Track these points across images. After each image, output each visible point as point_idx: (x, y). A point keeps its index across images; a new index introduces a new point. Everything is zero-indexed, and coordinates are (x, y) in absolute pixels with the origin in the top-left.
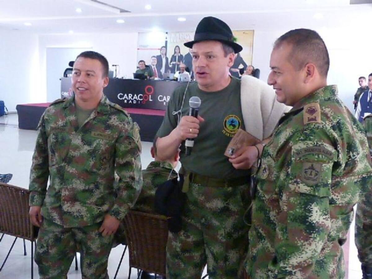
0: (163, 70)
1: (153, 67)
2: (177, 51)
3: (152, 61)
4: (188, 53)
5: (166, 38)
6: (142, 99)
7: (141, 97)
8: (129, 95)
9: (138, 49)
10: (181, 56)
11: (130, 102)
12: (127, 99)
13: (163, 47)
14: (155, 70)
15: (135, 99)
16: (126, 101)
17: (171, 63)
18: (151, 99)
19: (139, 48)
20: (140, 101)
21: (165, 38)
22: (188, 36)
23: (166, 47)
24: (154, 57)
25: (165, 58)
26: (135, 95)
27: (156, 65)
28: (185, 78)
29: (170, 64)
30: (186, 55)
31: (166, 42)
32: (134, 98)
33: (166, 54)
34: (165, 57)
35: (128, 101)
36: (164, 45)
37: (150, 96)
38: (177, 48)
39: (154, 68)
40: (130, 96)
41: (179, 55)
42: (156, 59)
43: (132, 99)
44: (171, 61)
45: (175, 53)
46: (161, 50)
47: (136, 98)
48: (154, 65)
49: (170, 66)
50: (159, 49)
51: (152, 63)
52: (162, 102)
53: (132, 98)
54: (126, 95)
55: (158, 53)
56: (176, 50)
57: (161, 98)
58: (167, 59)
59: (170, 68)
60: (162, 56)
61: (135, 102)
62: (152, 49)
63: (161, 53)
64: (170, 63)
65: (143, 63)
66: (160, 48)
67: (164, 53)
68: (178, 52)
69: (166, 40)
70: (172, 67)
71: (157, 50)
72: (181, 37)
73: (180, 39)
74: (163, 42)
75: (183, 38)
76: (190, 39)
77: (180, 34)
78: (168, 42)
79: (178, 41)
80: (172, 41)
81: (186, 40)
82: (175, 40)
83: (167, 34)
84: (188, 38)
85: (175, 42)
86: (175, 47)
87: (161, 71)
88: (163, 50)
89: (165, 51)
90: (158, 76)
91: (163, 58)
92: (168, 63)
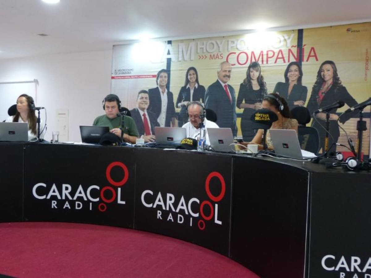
0: (162, 119)
1: (142, 113)
2: (192, 78)
3: (139, 100)
4: (215, 81)
5: (169, 53)
6: (97, 200)
7: (94, 193)
8: (64, 186)
9: (113, 78)
10: (201, 88)
11: (67, 205)
12: (59, 198)
13: (163, 71)
14: (145, 118)
15: (80, 199)
16: (54, 204)
17: (179, 104)
18: (122, 200)
19: (113, 75)
20: (93, 202)
21: (167, 52)
22: (216, 46)
23: (168, 71)
24: (144, 92)
25: (166, 94)
26: (80, 188)
28: (221, 141)
29: (177, 107)
31: (169, 60)
32: (77, 194)
33: (168, 86)
34: (166, 90)
35: (61, 203)
36: (165, 68)
37: (119, 189)
38: (192, 72)
39: (144, 115)
40: (66, 189)
41: (196, 86)
42: (147, 95)
43: (70, 198)
44: (179, 100)
45: (188, 81)
46: (158, 79)
47: (83, 195)
48: (143, 109)
49: (178, 110)
50: (154, 76)
51: (140, 103)
52: (153, 211)
53: (72, 193)
54: (54, 187)
55: (152, 84)
56: (189, 77)
57: (150, 199)
58: (170, 95)
59: (178, 113)
60: (160, 90)
61: (78, 206)
62: (139, 77)
63: (157, 84)
64: (177, 103)
65: (114, 103)
66: (156, 74)
67: (165, 84)
68: (194, 80)
69: (169, 57)
70: (181, 111)
71: (150, 77)
72: (201, 48)
73: (197, 53)
74: (162, 62)
75: (205, 51)
76: (219, 51)
77: (197, 44)
78: (173, 60)
79: (193, 58)
80: (180, 59)
81: (211, 55)
82: (186, 55)
83: (170, 45)
84: (214, 51)
85: (186, 61)
86: (186, 71)
87: (158, 120)
88: (162, 77)
89: (166, 79)
90: (151, 133)
91: (161, 93)
92: (173, 103)
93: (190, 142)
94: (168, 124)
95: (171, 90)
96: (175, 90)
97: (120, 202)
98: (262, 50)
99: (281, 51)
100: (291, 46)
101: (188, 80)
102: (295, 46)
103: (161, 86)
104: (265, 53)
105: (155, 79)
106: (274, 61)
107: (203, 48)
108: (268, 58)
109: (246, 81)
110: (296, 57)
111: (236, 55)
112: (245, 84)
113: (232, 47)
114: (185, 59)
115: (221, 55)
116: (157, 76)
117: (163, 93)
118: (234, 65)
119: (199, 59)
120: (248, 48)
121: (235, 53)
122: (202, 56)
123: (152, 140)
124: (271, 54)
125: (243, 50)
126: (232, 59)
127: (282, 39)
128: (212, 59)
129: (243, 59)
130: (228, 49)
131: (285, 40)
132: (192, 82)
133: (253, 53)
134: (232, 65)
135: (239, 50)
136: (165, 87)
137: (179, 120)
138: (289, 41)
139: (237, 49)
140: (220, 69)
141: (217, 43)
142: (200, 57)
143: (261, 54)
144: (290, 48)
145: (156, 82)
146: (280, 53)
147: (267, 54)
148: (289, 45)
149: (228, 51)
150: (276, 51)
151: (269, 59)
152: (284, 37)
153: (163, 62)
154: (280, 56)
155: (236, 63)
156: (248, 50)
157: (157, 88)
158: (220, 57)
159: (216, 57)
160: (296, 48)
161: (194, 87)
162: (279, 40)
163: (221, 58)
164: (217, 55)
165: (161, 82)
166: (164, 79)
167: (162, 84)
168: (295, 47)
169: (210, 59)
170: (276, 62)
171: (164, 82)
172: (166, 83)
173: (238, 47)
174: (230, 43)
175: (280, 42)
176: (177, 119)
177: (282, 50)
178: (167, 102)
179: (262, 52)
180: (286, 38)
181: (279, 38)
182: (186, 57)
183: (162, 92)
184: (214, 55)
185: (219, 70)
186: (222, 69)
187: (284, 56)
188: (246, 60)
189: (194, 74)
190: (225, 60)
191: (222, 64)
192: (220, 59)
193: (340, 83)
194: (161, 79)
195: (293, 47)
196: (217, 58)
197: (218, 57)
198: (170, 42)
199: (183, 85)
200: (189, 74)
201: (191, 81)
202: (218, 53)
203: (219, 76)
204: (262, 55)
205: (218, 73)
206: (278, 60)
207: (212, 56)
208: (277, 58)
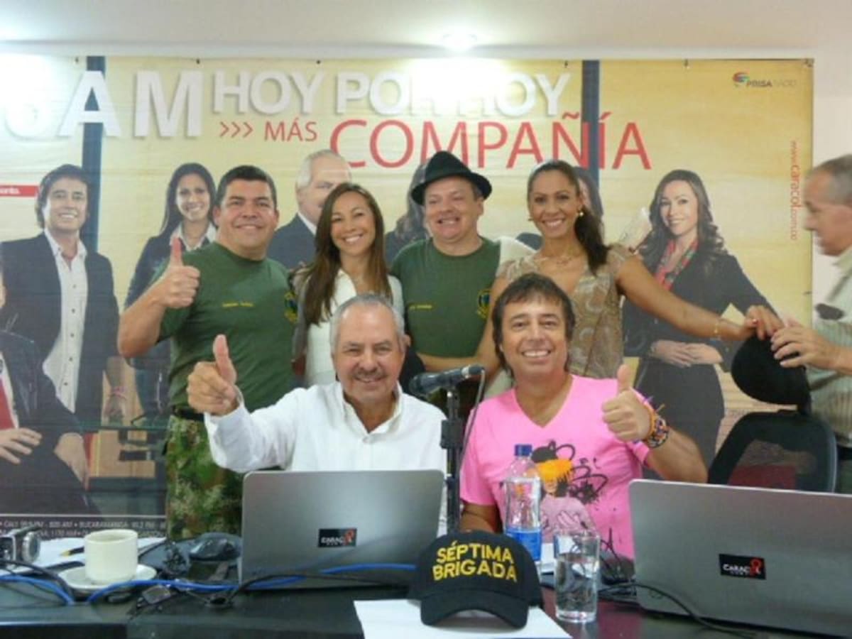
0: (63, 365)
2: (194, 205)
5: (92, 104)
13: (66, 171)
21: (83, 99)
23: (88, 173)
25: (79, 265)
31: (93, 134)
33: (89, 233)
34: (82, 250)
38: (192, 182)
41: (211, 234)
45: (174, 218)
46: (42, 201)
50: (25, 191)
55: (18, 222)
56: (180, 201)
58: (99, 270)
60: (55, 246)
63: (43, 225)
66: (36, 181)
67: (75, 221)
69: (92, 117)
71: (9, 195)
72: (227, 95)
73: (215, 113)
74: (59, 138)
75: (244, 106)
76: (302, 113)
77: (213, 78)
78: (109, 130)
79: (194, 129)
80: (143, 127)
81: (268, 125)
82: (169, 117)
83: (99, 73)
84: (283, 109)
85: (168, 138)
86: (168, 178)
87: (48, 368)
88: (60, 195)
89: (83, 206)
90: (15, 419)
91: (60, 262)
92: (113, 302)
95: (102, 249)
96: (122, 248)
98: (461, 120)
99: (526, 127)
100: (563, 112)
101: (179, 213)
102: (573, 113)
103: (59, 232)
104: (472, 131)
105: (31, 202)
106: (506, 162)
107: (237, 96)
108: (482, 147)
109: (407, 227)
110: (579, 150)
111: (367, 132)
112: (403, 236)
113: (349, 100)
114: (164, 132)
115: (311, 127)
116: (41, 190)
117: (68, 258)
118: (362, 164)
119: (222, 135)
120: (410, 108)
121: (362, 123)
122: (234, 124)
123: (19, 447)
124: (492, 136)
125: (393, 115)
126: (353, 144)
127: (531, 87)
128: (274, 138)
129: (392, 143)
130: (336, 108)
131: (541, 92)
132: (194, 222)
133: (428, 127)
134: (355, 165)
135: (377, 114)
136: (78, 234)
137: (138, 366)
138: (553, 96)
139: (371, 108)
140: (307, 179)
141: (291, 79)
142: (227, 129)
143: (460, 132)
144: (558, 119)
145: (34, 217)
146: (526, 134)
147: (481, 136)
148: (555, 110)
149: (336, 113)
150: (513, 127)
151: (487, 153)
152: (536, 81)
153: (67, 137)
154: (526, 143)
155: (367, 156)
156: (411, 115)
157: (42, 237)
158: (305, 134)
159: (291, 133)
160: (579, 120)
161: (202, 239)
162: (519, 91)
163: (311, 136)
164: (295, 124)
165: (57, 213)
166: (72, 204)
167: (63, 225)
168: (575, 117)
169: (266, 138)
170: (511, 164)
171: (71, 216)
172: (82, 219)
173: (376, 101)
174: (342, 84)
175: (524, 96)
176: (129, 363)
177: (533, 126)
178: (85, 295)
179: (462, 126)
180: (545, 84)
181: (521, 84)
182: (169, 127)
183: (64, 255)
184: (282, 125)
185: (303, 180)
186: (312, 178)
187: (540, 145)
188: (404, 148)
189: (199, 191)
190: (328, 146)
191: (315, 157)
192: (307, 140)
193: (721, 245)
194: (59, 204)
195: (568, 118)
196: (296, 137)
197: (299, 134)
198: (96, 64)
199: (156, 230)
200: (179, 190)
201: (189, 216)
202: (297, 119)
203: (301, 204)
204: (464, 136)
205: (299, 191)
206: (520, 157)
207: (275, 126)
208: (516, 151)
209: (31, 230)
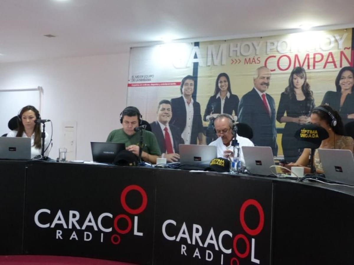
0: (187, 135)
1: (163, 127)
2: (223, 86)
3: (160, 112)
4: (250, 89)
5: (196, 57)
6: (110, 230)
7: (106, 222)
8: (71, 212)
9: (130, 85)
10: (234, 98)
11: (74, 236)
12: (65, 226)
13: (188, 77)
14: (167, 134)
15: (90, 228)
16: (59, 234)
17: (208, 117)
18: (138, 231)
19: (130, 83)
20: (104, 233)
21: (193, 55)
22: (251, 47)
23: (194, 77)
24: (166, 102)
25: (191, 105)
26: (90, 216)
27: (170, 123)
28: (258, 162)
29: (205, 120)
30: (246, 97)
31: (196, 65)
32: (86, 223)
33: (194, 96)
34: (192, 101)
35: (67, 233)
36: (191, 74)
37: (136, 218)
38: (223, 79)
39: (166, 129)
40: (74, 216)
41: (228, 95)
42: (169, 106)
43: (78, 227)
44: (208, 112)
45: (218, 90)
46: (182, 87)
47: (93, 224)
48: (164, 123)
49: (206, 124)
50: (178, 84)
51: (161, 116)
52: (177, 245)
53: (81, 222)
54: (59, 214)
55: (175, 93)
56: (219, 85)
57: (173, 230)
58: (197, 106)
59: (206, 128)
60: (185, 100)
61: (88, 237)
62: (160, 84)
63: (182, 94)
64: (205, 116)
65: (135, 118)
66: (180, 81)
67: (190, 92)
68: (226, 88)
69: (196, 60)
71: (173, 85)
72: (234, 51)
73: (230, 56)
74: (187, 67)
75: (238, 54)
76: (256, 55)
77: (230, 46)
78: (200, 64)
79: (224, 62)
80: (209, 64)
81: (246, 59)
82: (217, 59)
83: (197, 47)
84: (250, 54)
85: (216, 65)
86: (216, 78)
87: (183, 136)
88: (187, 84)
89: (193, 87)
90: (174, 151)
91: (186, 104)
92: (200, 116)
93: (221, 163)
94: (193, 141)
95: (198, 100)
96: (203, 100)
97: (136, 233)
98: (308, 53)
99: (331, 54)
100: (344, 47)
101: (219, 89)
102: (348, 47)
103: (187, 96)
104: (311, 56)
105: (179, 87)
106: (323, 67)
107: (236, 51)
108: (315, 62)
109: (288, 90)
110: (350, 60)
111: (276, 60)
112: (287, 93)
113: (271, 49)
114: (215, 64)
115: (259, 59)
116: (182, 83)
117: (189, 103)
118: (274, 70)
119: (232, 63)
120: (290, 50)
121: (275, 57)
122: (236, 60)
123: (175, 159)
124: (318, 57)
125: (285, 53)
126: (272, 64)
127: (333, 39)
128: (247, 63)
129: (284, 63)
130: (266, 52)
131: (336, 41)
132: (223, 91)
133: (296, 56)
134: (272, 71)
135: (280, 53)
136: (191, 96)
137: (207, 136)
138: (341, 42)
139: (278, 51)
140: (257, 76)
141: (253, 45)
142: (233, 62)
143: (307, 57)
144: (343, 50)
145: (180, 91)
146: (330, 56)
147: (314, 58)
148: (341, 47)
149: (267, 54)
150: (325, 54)
151: (316, 64)
152: (334, 37)
153: (189, 67)
154: (330, 59)
155: (276, 68)
156: (291, 52)
157: (182, 98)
158: (257, 61)
159: (252, 62)
160: (350, 50)
161: (226, 96)
162: (328, 41)
163: (259, 62)
164: (254, 59)
165: (186, 90)
166: (190, 87)
167: (187, 93)
168: (349, 49)
169: (245, 63)
170: (325, 67)
171: (189, 91)
172: (193, 91)
173: (279, 49)
174: (269, 44)
175: (330, 43)
176: (204, 135)
177: (333, 53)
178: (193, 114)
179: (308, 55)
180: (338, 38)
181: (329, 39)
182: (217, 62)
183: (187, 103)
184: (250, 59)
185: (256, 76)
186: (258, 76)
187: (335, 60)
188: (288, 64)
189: (225, 81)
190: (264, 65)
191: (260, 69)
192: (257, 63)
194: (186, 87)
195: (346, 49)
196: (254, 63)
197: (255, 61)
198: (197, 44)
200: (219, 81)
201: (222, 89)
202: (254, 57)
203: (255, 84)
204: (308, 59)
205: (254, 80)
206: (328, 64)
207: (248, 60)
208: (327, 62)
209: (179, 95)
